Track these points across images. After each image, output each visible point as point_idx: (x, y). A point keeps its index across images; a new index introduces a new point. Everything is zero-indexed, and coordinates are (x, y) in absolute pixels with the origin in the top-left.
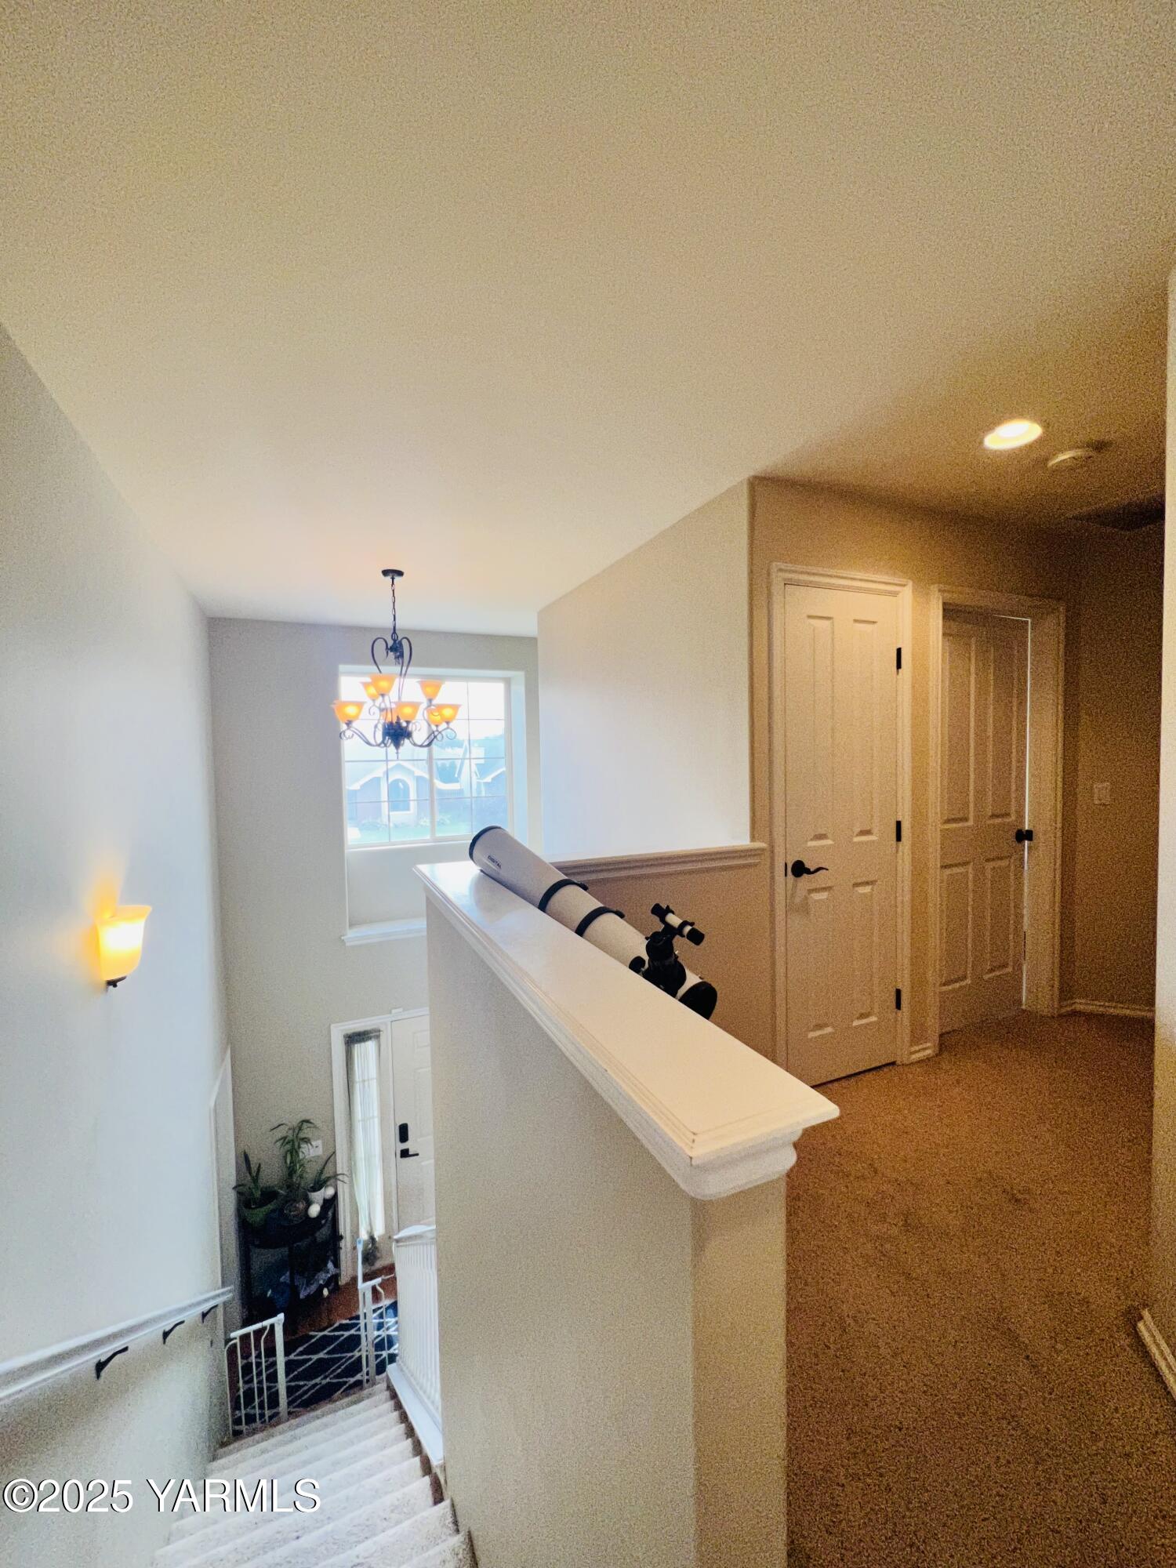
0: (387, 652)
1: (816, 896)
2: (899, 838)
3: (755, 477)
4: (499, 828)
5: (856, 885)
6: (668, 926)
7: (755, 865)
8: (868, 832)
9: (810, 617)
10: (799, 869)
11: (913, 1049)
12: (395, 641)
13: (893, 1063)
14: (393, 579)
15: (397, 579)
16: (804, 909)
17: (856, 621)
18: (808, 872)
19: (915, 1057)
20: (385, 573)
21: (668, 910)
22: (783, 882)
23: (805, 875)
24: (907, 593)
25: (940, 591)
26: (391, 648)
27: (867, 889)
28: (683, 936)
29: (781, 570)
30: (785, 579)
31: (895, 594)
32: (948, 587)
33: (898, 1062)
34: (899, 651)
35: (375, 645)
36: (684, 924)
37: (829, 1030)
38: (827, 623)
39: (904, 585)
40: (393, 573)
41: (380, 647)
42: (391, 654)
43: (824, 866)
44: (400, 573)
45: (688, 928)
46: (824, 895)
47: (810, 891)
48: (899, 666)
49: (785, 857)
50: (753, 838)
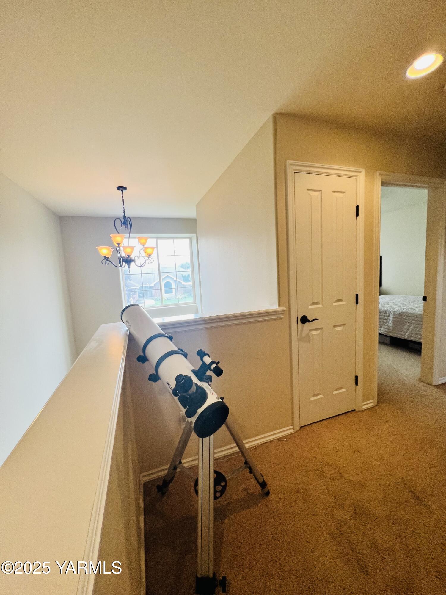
0: (122, 225)
1: (314, 333)
2: (357, 303)
3: (276, 114)
4: (137, 305)
5: (335, 326)
6: (204, 363)
7: (281, 319)
8: (341, 300)
9: (308, 190)
10: (304, 320)
11: (364, 404)
12: (125, 220)
13: (354, 410)
14: (122, 191)
15: (124, 191)
16: (308, 339)
17: (334, 192)
18: (309, 321)
19: (365, 407)
20: (119, 188)
21: (205, 354)
22: (296, 326)
23: (307, 323)
24: (362, 176)
25: (380, 174)
26: (123, 222)
27: (341, 328)
28: (211, 370)
29: (291, 164)
30: (294, 170)
31: (355, 177)
32: (385, 173)
33: (357, 410)
34: (357, 207)
35: (116, 222)
36: (213, 363)
37: (321, 396)
38: (318, 193)
39: (360, 172)
40: (121, 188)
41: (118, 223)
42: (123, 225)
43: (318, 319)
44: (125, 188)
45: (214, 365)
46: (318, 332)
47: (311, 330)
48: (357, 215)
49: (296, 314)
50: (279, 305)
